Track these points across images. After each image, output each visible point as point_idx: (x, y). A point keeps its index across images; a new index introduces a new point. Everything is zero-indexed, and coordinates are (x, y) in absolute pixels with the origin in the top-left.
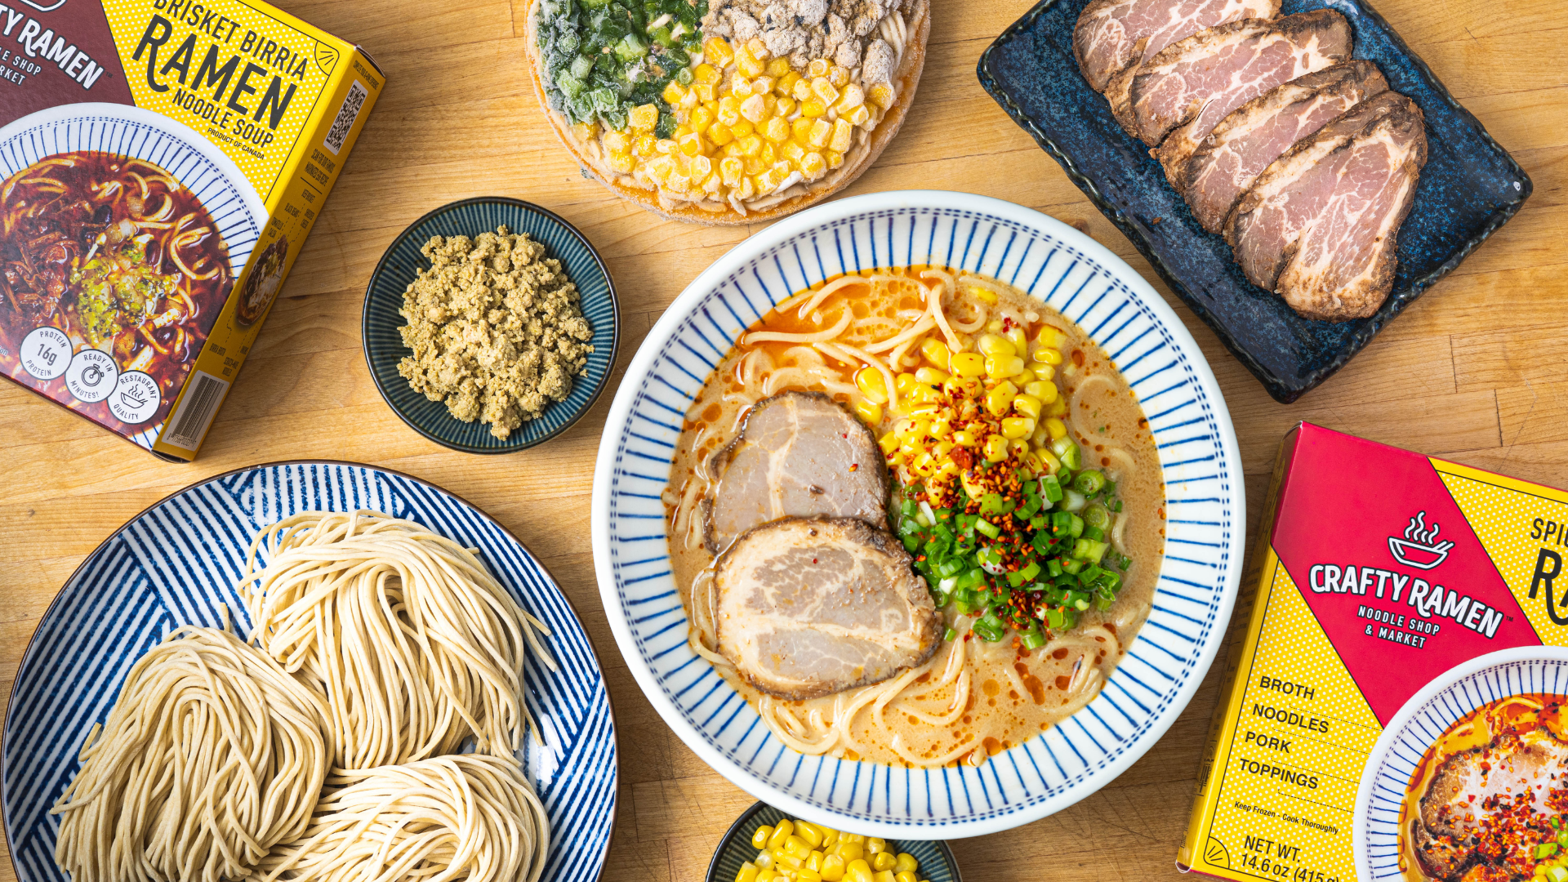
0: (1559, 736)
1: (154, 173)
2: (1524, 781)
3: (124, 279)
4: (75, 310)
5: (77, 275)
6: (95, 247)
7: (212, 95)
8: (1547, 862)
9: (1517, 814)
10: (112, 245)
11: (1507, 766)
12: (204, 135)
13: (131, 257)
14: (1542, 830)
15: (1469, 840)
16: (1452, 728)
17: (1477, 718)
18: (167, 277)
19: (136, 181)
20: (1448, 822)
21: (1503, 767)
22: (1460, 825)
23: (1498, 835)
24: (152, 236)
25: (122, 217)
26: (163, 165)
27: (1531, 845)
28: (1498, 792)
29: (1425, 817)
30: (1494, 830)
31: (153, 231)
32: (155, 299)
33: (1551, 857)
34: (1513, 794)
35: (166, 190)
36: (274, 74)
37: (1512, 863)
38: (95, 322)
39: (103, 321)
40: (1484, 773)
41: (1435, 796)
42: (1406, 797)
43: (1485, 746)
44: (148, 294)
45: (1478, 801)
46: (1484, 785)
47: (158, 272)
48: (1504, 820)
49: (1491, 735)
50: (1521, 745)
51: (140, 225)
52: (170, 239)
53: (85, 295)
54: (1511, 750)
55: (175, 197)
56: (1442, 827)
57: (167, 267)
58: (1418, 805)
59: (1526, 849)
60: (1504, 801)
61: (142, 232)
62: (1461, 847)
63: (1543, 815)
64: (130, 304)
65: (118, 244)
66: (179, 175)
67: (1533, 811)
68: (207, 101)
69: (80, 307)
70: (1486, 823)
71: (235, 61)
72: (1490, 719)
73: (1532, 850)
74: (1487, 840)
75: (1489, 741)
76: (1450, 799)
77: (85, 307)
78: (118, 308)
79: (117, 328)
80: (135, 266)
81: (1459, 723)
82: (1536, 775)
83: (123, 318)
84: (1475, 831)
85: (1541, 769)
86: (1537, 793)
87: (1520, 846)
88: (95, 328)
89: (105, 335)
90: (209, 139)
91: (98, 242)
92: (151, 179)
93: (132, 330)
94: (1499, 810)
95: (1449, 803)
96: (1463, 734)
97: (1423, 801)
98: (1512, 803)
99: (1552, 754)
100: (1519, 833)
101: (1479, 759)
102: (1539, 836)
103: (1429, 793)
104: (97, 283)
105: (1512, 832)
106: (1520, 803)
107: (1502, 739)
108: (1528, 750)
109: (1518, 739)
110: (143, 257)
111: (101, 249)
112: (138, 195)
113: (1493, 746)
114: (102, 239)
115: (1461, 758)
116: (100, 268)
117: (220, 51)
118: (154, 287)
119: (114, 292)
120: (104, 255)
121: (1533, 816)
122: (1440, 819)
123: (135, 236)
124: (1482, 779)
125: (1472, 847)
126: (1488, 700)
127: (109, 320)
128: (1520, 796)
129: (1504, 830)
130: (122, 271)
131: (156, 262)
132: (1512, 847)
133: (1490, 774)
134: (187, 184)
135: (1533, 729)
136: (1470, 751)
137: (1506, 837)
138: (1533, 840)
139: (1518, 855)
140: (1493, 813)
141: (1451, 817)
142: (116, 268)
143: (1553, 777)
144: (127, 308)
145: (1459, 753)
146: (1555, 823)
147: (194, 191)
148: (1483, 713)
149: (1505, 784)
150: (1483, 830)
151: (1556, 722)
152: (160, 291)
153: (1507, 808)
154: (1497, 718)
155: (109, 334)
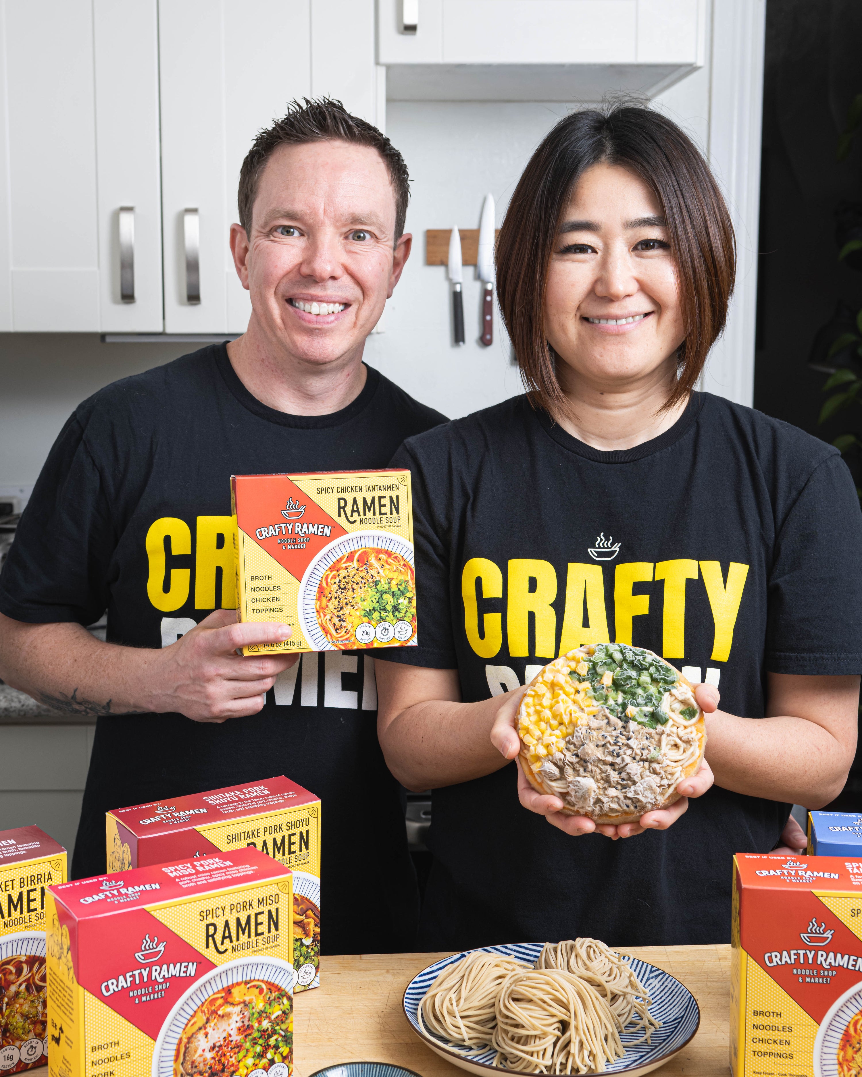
0: (234, 1003)
1: (12, 960)
2: (224, 1030)
3: (24, 1007)
4: (11, 1034)
5: (3, 1021)
6: (5, 1005)
7: (19, 913)
8: (243, 1060)
9: (225, 1046)
10: (11, 999)
11: (216, 1028)
12: (24, 931)
13: (22, 997)
14: (238, 1047)
15: (207, 1069)
16: (187, 1025)
17: (197, 1014)
18: (41, 993)
19: (7, 968)
20: (196, 1067)
21: (214, 1030)
22: (202, 1065)
23: (220, 1060)
24: (26, 983)
25: (9, 986)
26: (14, 954)
27: (235, 1056)
28: (215, 1042)
29: (185, 1070)
30: (217, 1059)
31: (25, 981)
32: (41, 1004)
33: (245, 1056)
34: (221, 1039)
35: (21, 962)
36: (40, 887)
37: (229, 1068)
38: (21, 1031)
39: (24, 1029)
40: (206, 1036)
41: (187, 1058)
42: (174, 1066)
43: (204, 1025)
44: (37, 1004)
45: (207, 1050)
46: (207, 1042)
47: (36, 994)
48: (220, 1052)
49: (205, 1018)
50: (219, 1016)
51: (18, 983)
52: (34, 978)
53: (11, 1025)
54: (216, 1020)
55: (26, 962)
56: (195, 1070)
57: (38, 989)
58: (181, 1067)
59: (233, 1059)
60: (218, 1044)
61: (20, 985)
62: (205, 1074)
63: (236, 1041)
64: (31, 1014)
65: (13, 997)
66: (23, 953)
67: (232, 1041)
68: (18, 918)
69: (12, 1031)
70: (213, 1058)
71: (21, 894)
72: (203, 1012)
73: (236, 1058)
74: (215, 1065)
75: (205, 1021)
76: (194, 1056)
77: (14, 1029)
78: (28, 1019)
79: (31, 1027)
80: (25, 999)
81: (189, 1021)
82: (229, 1025)
83: (31, 1021)
84: (209, 1064)
85: (231, 1021)
86: (232, 1033)
87: (230, 1059)
88: (23, 1033)
89: (28, 1033)
90: (28, 930)
91: (5, 1002)
92: (13, 963)
93: (38, 1022)
94: (217, 1049)
95: (194, 1058)
96: (192, 1025)
97: (182, 1064)
98: (222, 1043)
99: (234, 1012)
100: (228, 1054)
101: (202, 1032)
102: (237, 1050)
103: (184, 1059)
104: (13, 1017)
105: (225, 1055)
106: (225, 1041)
107: (210, 1018)
108: (223, 1016)
109: (217, 1014)
110: (26, 994)
111: (7, 1004)
112: (11, 972)
113: (207, 1023)
114: (6, 1000)
115: (194, 1036)
116: (11, 1011)
117: (12, 895)
118: (38, 1000)
119: (22, 1015)
120: (10, 1005)
121: (232, 1043)
122: (192, 1067)
123: (19, 988)
124: (206, 1040)
125: (209, 1071)
126: (199, 1003)
127: (27, 1026)
128: (225, 1038)
129: (221, 1056)
130: (21, 1005)
131: (33, 991)
132: (226, 1062)
133: (209, 1036)
134: (28, 954)
135: (223, 1006)
136: (197, 1031)
137: (223, 1059)
138: (235, 1053)
139: (230, 1064)
140: (215, 1051)
141: (197, 1064)
142: (18, 1006)
143: (237, 1022)
144: (31, 1016)
145: (193, 1034)
146: (243, 1041)
147: (33, 954)
148: (199, 1011)
149: (217, 1036)
150: (213, 1061)
151: (232, 997)
152: (41, 1000)
153: (220, 1046)
154: (206, 1010)
155: (30, 1031)
